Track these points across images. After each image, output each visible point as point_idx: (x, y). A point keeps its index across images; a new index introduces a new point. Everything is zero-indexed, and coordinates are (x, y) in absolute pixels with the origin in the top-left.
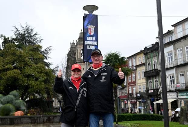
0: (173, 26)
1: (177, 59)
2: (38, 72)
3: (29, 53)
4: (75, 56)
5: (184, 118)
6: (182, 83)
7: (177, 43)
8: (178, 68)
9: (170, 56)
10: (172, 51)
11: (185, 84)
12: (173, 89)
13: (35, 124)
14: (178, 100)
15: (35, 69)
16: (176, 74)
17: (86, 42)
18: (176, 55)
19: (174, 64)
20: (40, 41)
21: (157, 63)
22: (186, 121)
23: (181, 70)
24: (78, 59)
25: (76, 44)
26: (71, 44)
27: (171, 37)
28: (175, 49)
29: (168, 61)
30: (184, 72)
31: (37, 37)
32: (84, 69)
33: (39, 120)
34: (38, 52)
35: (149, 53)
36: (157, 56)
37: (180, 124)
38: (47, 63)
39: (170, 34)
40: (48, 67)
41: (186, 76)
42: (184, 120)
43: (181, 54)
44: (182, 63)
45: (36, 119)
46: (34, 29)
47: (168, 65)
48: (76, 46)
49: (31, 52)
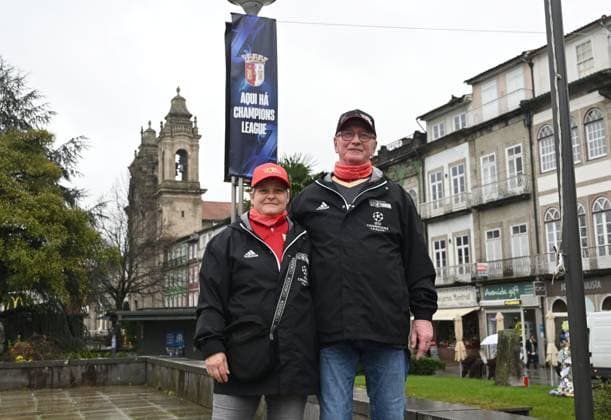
0: (469, 82)
1: (481, 186)
2: (41, 219)
3: (9, 155)
4: (155, 173)
5: (509, 366)
6: (495, 259)
7: (482, 135)
8: (481, 214)
9: (458, 177)
10: (464, 160)
11: (501, 263)
12: (466, 278)
13: (44, 390)
14: (480, 310)
15: (30, 210)
16: (475, 231)
17: (236, 109)
18: (475, 172)
19: (469, 202)
20: (47, 118)
21: (417, 196)
22: (514, 375)
23: (491, 219)
24: (164, 181)
25: (158, 135)
26: (142, 133)
27: (463, 117)
28: (473, 154)
29: (453, 191)
30: (501, 225)
31: (35, 106)
32: (183, 212)
33: (56, 375)
34: (38, 152)
35: (394, 164)
36: (417, 174)
37: (496, 384)
38: (69, 192)
39: (460, 107)
40: (72, 203)
41: (506, 239)
42: (509, 372)
43: (493, 169)
44: (495, 197)
45: (47, 375)
46: (26, 79)
47: (451, 203)
48: (161, 138)
49: (16, 154)
